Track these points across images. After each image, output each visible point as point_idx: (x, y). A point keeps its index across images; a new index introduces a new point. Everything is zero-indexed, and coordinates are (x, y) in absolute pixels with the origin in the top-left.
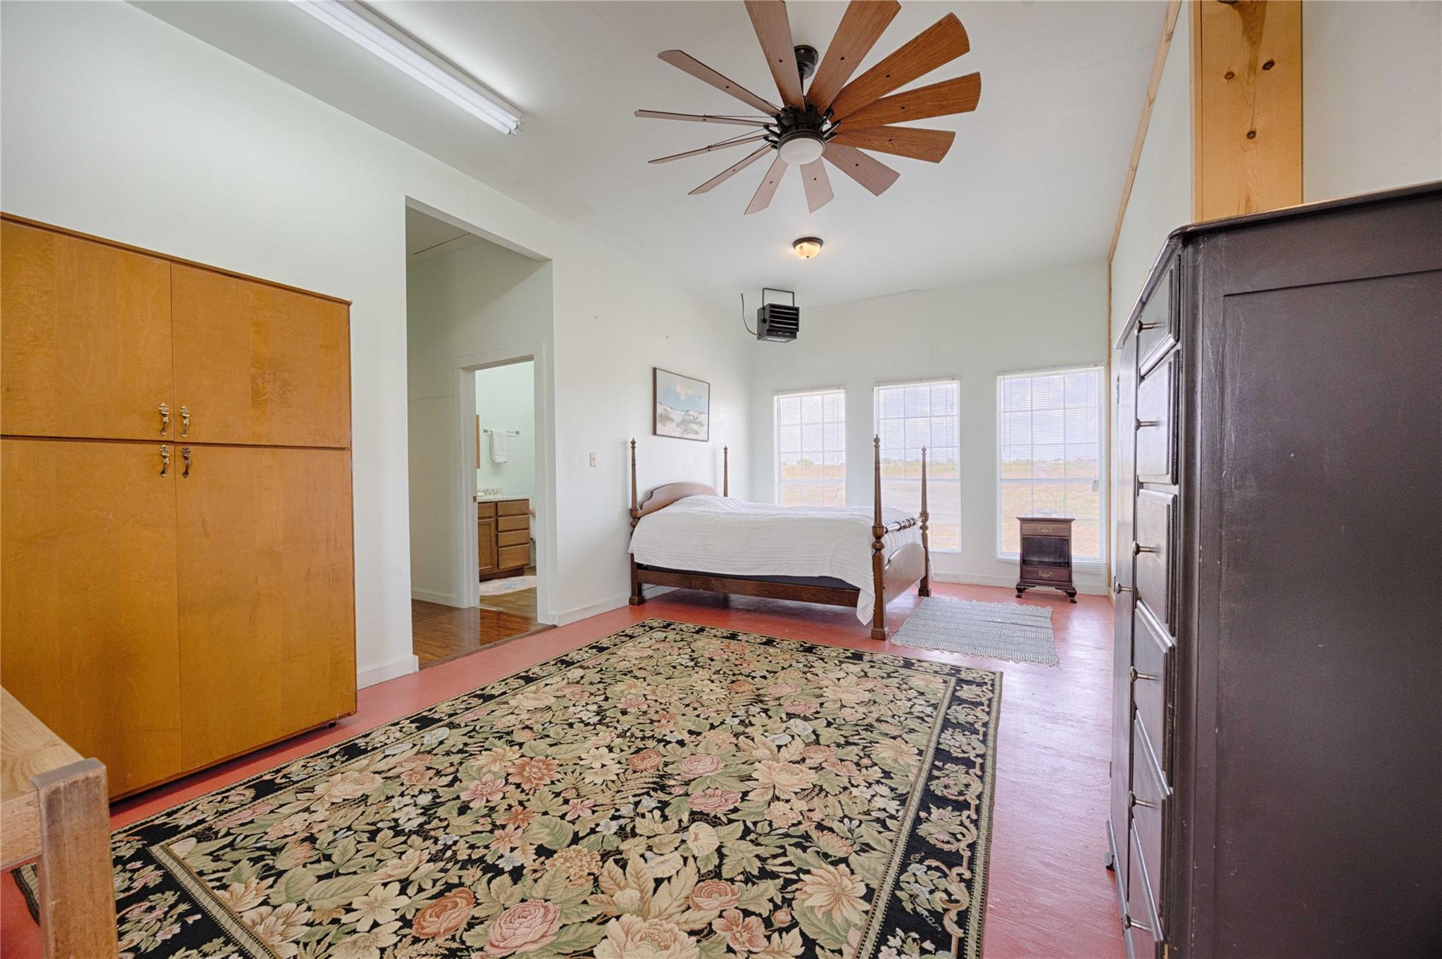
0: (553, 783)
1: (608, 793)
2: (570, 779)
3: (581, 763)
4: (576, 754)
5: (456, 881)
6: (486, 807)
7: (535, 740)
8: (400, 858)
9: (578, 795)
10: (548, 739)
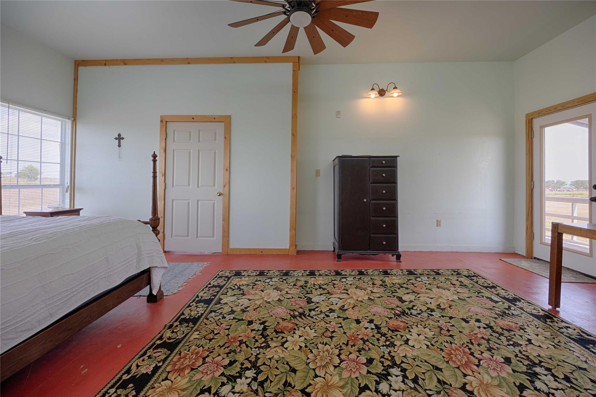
0: (451, 343)
1: (427, 323)
2: (442, 339)
3: (429, 344)
4: (429, 352)
5: (390, 331)
6: (361, 354)
7: (451, 385)
8: (406, 355)
9: (441, 330)
10: (441, 378)
